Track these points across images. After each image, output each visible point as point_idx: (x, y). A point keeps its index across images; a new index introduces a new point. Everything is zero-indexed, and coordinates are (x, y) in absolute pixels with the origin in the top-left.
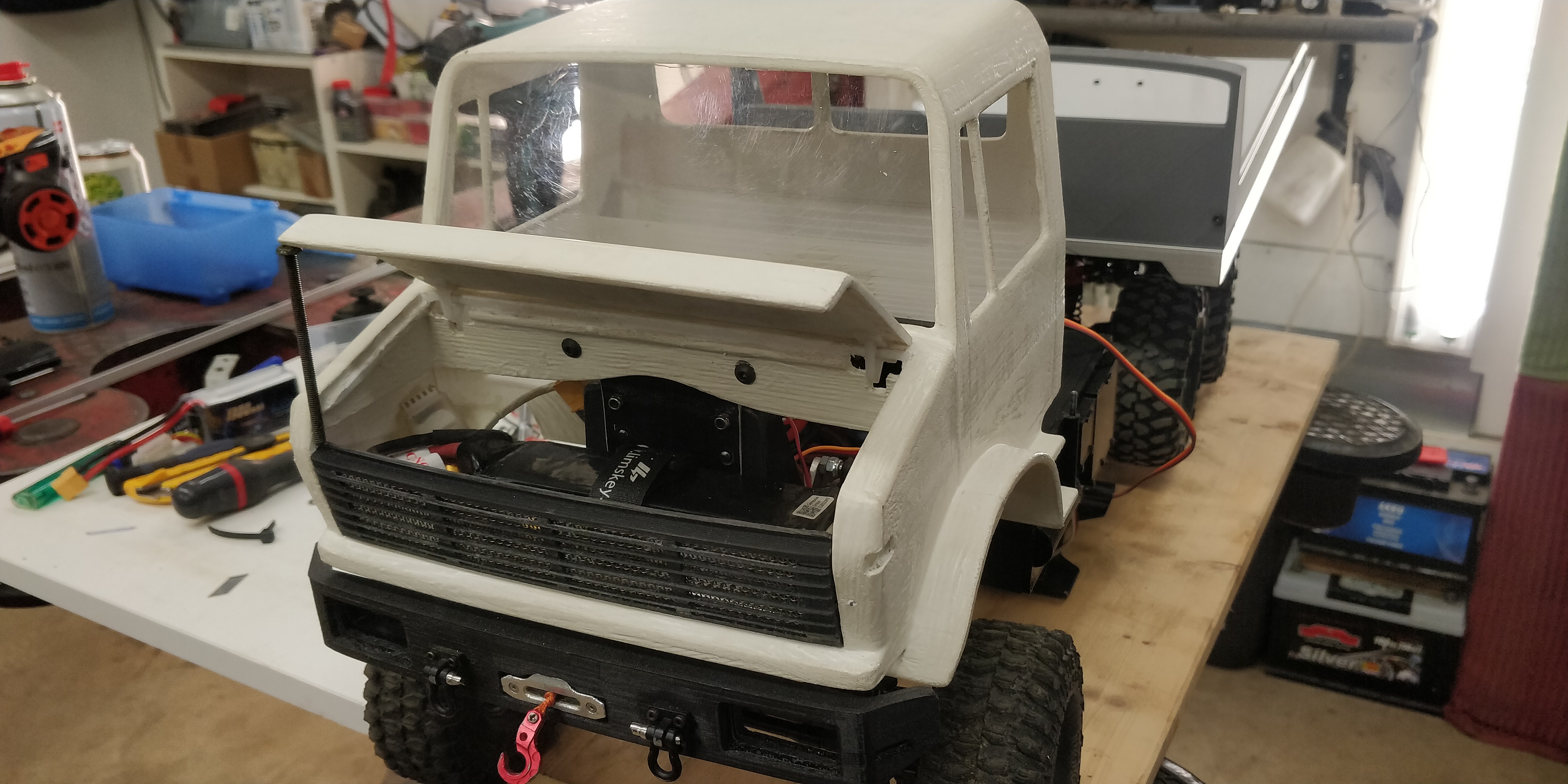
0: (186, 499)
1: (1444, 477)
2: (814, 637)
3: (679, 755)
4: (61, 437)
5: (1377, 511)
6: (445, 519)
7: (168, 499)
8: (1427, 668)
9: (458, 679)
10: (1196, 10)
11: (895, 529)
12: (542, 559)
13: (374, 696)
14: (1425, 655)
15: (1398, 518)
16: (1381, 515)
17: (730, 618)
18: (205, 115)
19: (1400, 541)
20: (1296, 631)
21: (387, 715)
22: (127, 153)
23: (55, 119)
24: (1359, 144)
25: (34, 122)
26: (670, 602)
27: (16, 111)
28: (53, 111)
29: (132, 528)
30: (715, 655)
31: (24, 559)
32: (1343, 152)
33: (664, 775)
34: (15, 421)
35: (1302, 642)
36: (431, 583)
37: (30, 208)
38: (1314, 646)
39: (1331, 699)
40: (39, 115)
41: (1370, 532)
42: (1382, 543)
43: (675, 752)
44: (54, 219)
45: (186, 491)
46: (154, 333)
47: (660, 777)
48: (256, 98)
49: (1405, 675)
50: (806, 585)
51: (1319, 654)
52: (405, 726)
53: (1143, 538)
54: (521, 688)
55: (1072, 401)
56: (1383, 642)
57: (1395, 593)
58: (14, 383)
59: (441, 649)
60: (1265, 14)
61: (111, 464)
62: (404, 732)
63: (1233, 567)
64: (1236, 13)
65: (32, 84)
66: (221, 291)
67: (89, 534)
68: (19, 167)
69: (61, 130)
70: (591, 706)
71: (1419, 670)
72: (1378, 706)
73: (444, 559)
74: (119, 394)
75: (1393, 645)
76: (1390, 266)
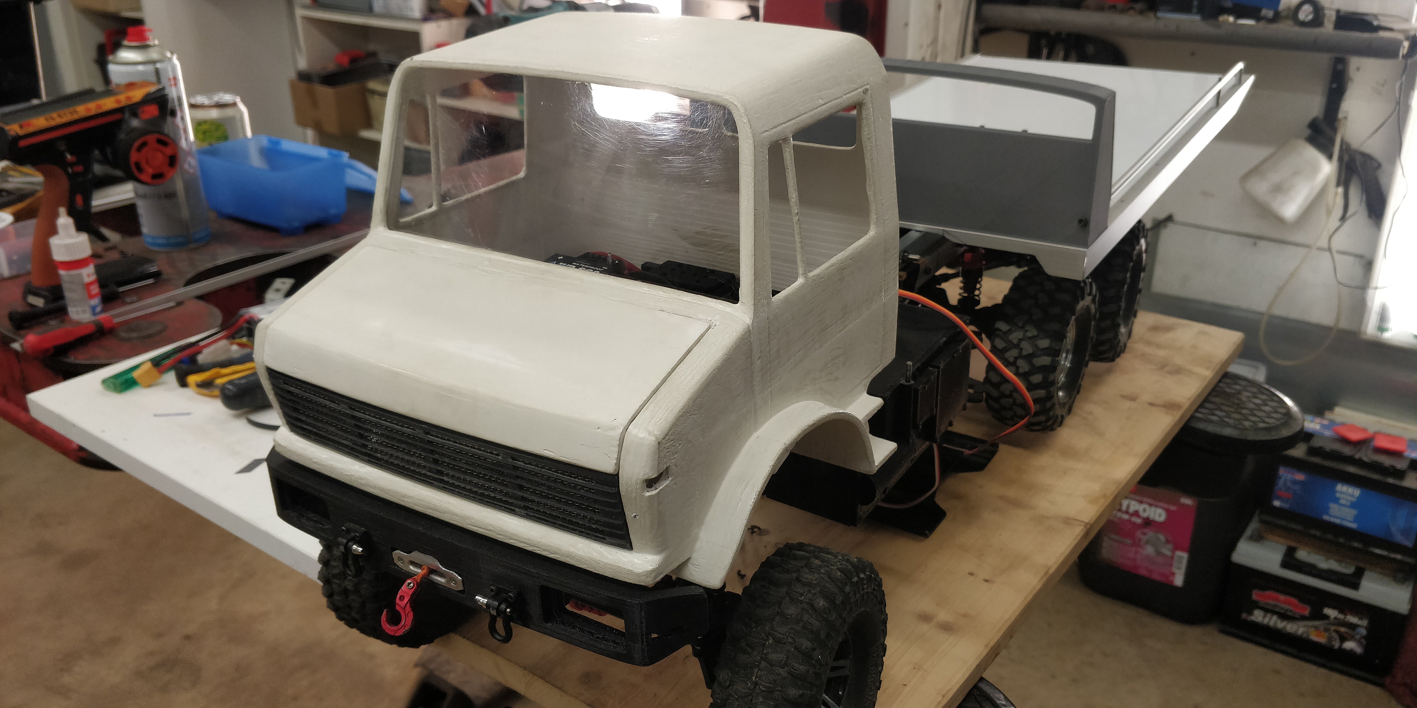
0: (230, 394)
1: (1401, 465)
2: (611, 540)
3: (511, 623)
4: (150, 336)
5: (1335, 492)
6: (356, 425)
7: (217, 392)
8: (1370, 641)
9: (360, 549)
10: (1197, 18)
11: (673, 461)
12: (423, 463)
13: (325, 560)
14: (1370, 629)
15: (1354, 500)
16: (1338, 495)
17: (553, 521)
18: (331, 67)
19: (1354, 521)
20: (1250, 595)
21: (334, 576)
22: (234, 104)
23: (171, 76)
24: (1346, 149)
25: (153, 79)
26: (511, 504)
27: (140, 68)
28: (170, 69)
29: (188, 414)
30: (540, 548)
31: (103, 431)
32: (1330, 157)
33: (499, 638)
34: (116, 320)
35: (1256, 605)
36: (346, 473)
37: (139, 149)
38: (1266, 610)
39: (1278, 660)
40: (157, 72)
41: (1326, 511)
42: (1338, 521)
43: (508, 620)
44: (159, 159)
45: (230, 387)
46: (239, 256)
47: (496, 639)
48: (373, 55)
49: (1350, 645)
50: (601, 499)
51: (1270, 619)
52: (347, 586)
53: (1011, 492)
54: (406, 561)
55: (907, 370)
56: (1331, 613)
57: (1348, 570)
58: (121, 289)
59: (352, 525)
60: (1262, 24)
61: (181, 361)
62: (346, 592)
63: (1084, 524)
64: (1235, 22)
65: (155, 45)
66: (296, 224)
67: (156, 415)
68: (135, 115)
69: (176, 84)
70: (452, 579)
71: (1364, 642)
72: (1323, 671)
73: (358, 456)
74: (201, 303)
75: (1341, 616)
76: (1368, 265)
